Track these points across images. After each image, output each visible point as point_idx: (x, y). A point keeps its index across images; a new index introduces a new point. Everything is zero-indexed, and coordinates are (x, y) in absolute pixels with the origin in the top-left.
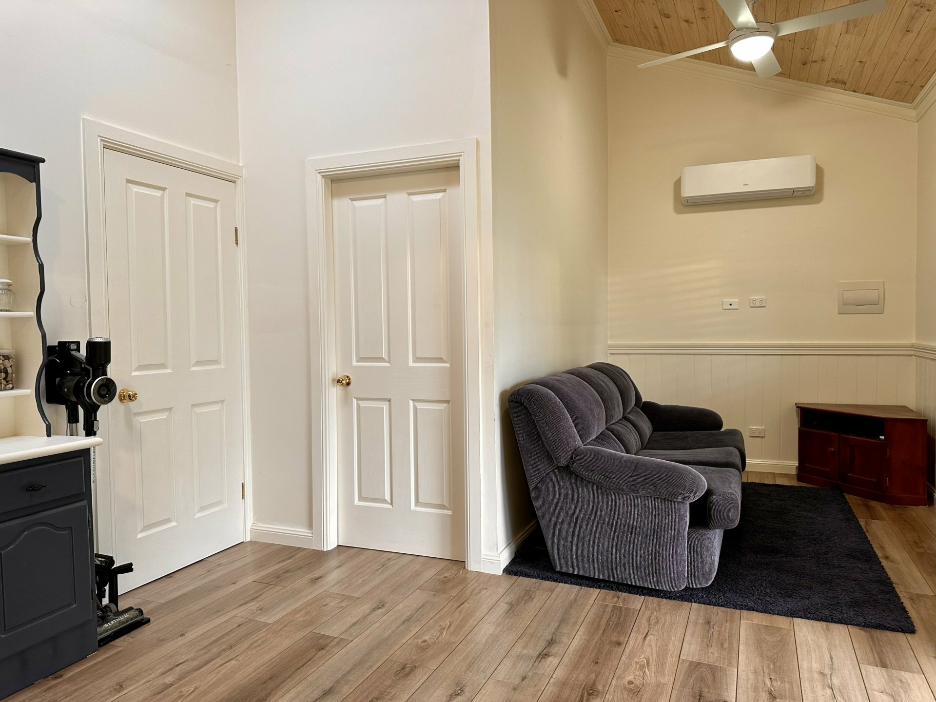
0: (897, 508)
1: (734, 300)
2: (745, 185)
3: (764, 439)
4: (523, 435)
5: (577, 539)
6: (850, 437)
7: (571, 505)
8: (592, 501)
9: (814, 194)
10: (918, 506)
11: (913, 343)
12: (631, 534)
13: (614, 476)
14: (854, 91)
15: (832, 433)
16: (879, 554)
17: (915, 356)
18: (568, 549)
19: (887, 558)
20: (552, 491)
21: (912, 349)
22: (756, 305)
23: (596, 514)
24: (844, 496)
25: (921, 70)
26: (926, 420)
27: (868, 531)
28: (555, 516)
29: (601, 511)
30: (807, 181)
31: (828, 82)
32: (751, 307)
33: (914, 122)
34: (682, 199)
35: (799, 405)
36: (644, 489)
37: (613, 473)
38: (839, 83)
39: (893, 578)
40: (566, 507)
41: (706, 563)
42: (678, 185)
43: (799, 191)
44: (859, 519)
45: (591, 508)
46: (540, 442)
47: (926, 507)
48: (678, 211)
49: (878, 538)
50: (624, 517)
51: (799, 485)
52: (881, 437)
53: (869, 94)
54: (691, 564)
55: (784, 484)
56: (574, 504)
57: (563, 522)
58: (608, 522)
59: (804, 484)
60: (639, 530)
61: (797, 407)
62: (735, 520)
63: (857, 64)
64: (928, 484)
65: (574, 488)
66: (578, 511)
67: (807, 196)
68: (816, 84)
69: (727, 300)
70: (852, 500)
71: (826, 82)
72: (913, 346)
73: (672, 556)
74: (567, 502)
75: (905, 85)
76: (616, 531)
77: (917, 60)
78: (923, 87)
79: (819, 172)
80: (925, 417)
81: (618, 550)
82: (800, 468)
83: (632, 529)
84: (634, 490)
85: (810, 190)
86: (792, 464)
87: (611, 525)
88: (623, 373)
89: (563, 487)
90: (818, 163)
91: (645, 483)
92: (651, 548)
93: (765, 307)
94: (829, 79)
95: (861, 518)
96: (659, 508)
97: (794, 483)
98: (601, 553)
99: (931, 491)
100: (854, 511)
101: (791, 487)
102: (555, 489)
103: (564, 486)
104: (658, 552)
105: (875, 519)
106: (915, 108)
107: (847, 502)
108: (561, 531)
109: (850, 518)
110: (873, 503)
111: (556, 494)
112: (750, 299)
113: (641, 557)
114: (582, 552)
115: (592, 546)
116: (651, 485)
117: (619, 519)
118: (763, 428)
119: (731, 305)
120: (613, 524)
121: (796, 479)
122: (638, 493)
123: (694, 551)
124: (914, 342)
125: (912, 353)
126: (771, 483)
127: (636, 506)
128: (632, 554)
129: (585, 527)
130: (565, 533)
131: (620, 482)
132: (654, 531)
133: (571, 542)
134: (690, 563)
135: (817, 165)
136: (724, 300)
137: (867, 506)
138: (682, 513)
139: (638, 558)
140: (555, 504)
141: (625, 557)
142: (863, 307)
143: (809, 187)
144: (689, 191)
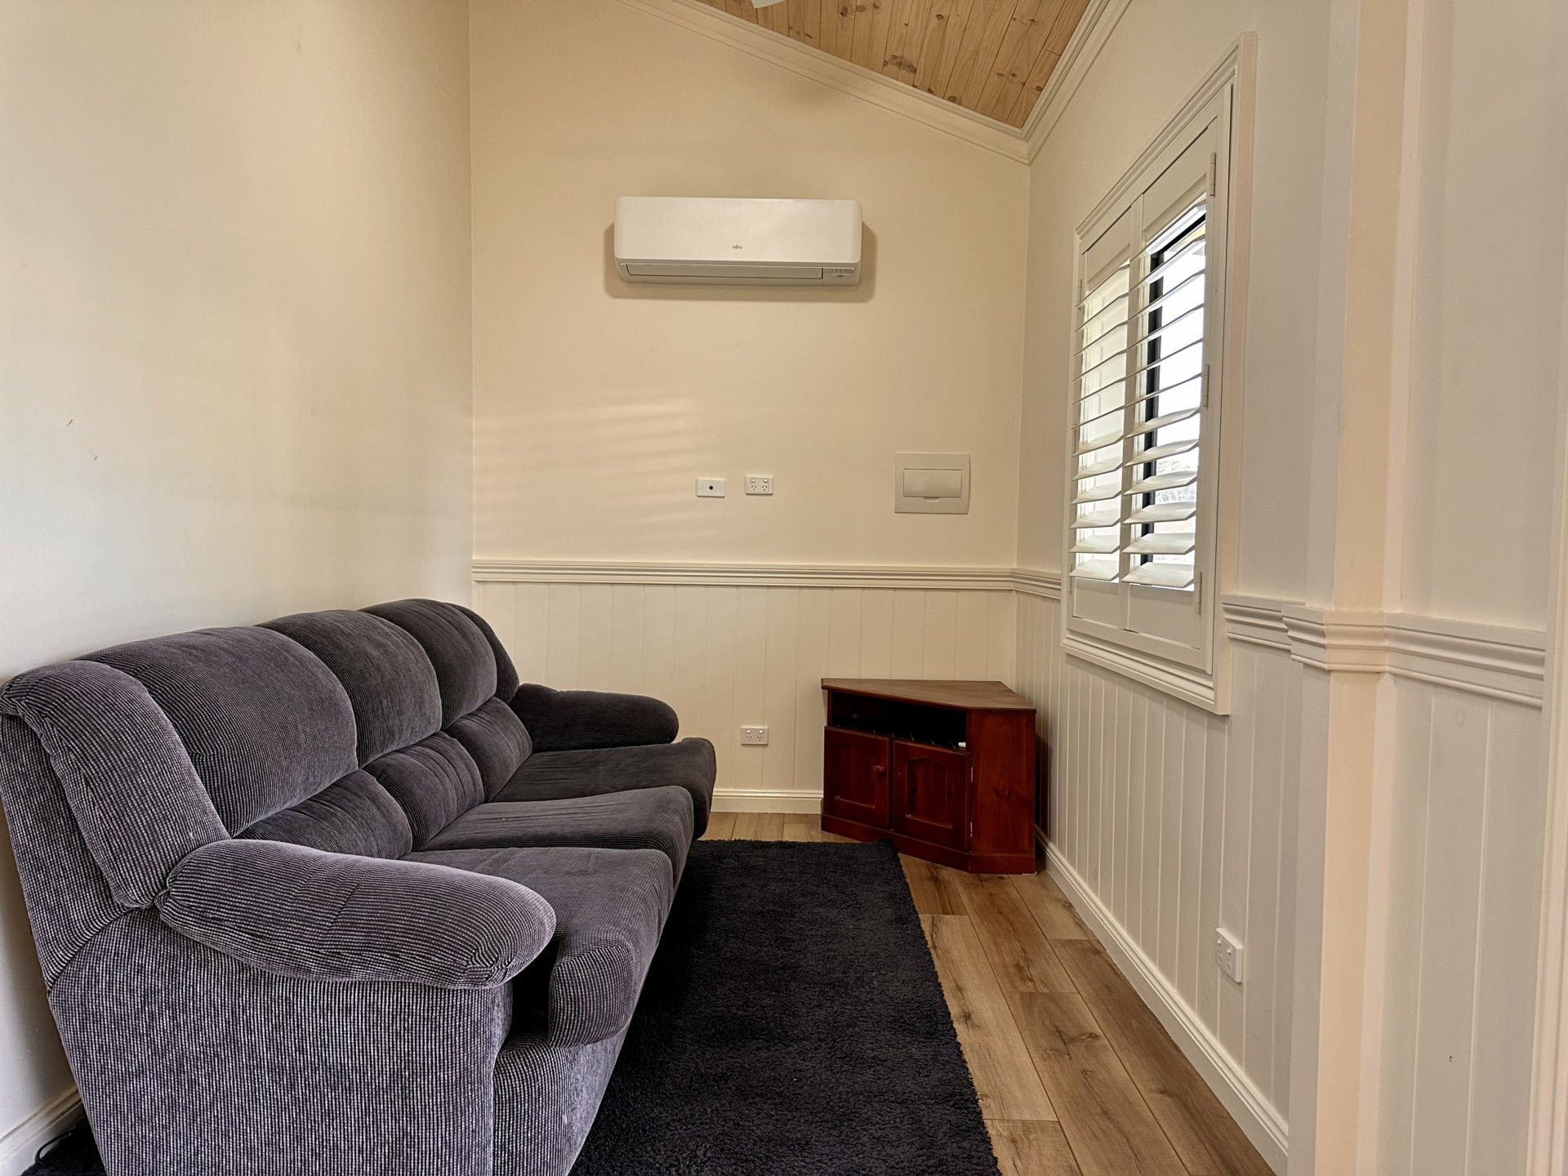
0: (986, 880)
1: (718, 479)
2: (736, 247)
3: (766, 750)
4: (24, 818)
5: (182, 1117)
6: (909, 744)
7: (165, 1022)
8: (223, 1005)
9: (860, 281)
10: (1021, 873)
11: (1012, 569)
12: (334, 1089)
13: (281, 932)
14: (930, 91)
15: (880, 738)
16: (954, 1010)
17: (1016, 591)
18: (156, 1148)
19: (967, 1017)
20: (110, 984)
21: (1012, 579)
22: (756, 491)
23: (236, 1042)
24: (898, 860)
25: (1039, 48)
26: (1034, 712)
27: (935, 947)
28: (116, 1058)
29: (250, 1031)
30: (846, 253)
31: (886, 63)
32: (748, 494)
33: (1025, 164)
34: (617, 265)
35: (825, 684)
36: (364, 965)
37: (277, 922)
38: (902, 66)
39: (980, 1083)
40: (150, 1027)
41: (545, 1139)
42: (610, 235)
43: (832, 271)
44: (921, 916)
45: (222, 1024)
46: (74, 839)
47: (1033, 876)
48: (612, 292)
49: (952, 962)
50: (313, 1045)
51: (825, 840)
52: (961, 744)
53: (953, 99)
54: (503, 1147)
55: (797, 840)
56: (174, 1018)
57: (140, 1073)
58: (271, 1062)
59: (831, 838)
60: (355, 1077)
61: (824, 688)
62: (619, 1016)
63: (935, 20)
64: (1035, 825)
65: (173, 972)
66: (184, 1035)
67: (848, 285)
68: (866, 67)
69: (706, 479)
70: (912, 867)
71: (882, 64)
72: (1014, 575)
73: (446, 1144)
74: (152, 1015)
75: (1011, 81)
76: (293, 1086)
77: (1033, 20)
78: (1040, 89)
79: (868, 240)
80: (1030, 702)
81: (299, 1139)
82: (828, 803)
83: (338, 1077)
84: (338, 969)
85: (851, 272)
86: (812, 795)
87: (276, 1070)
88: (471, 623)
89: (141, 969)
90: (865, 221)
91: (367, 946)
92: (388, 1127)
93: (771, 495)
94: (888, 58)
95: (925, 912)
96: (411, 1014)
97: (818, 836)
98: (250, 1155)
99: (1042, 843)
100: (913, 895)
101: (808, 845)
102: (119, 977)
103: (142, 967)
104: (405, 1134)
105: (948, 914)
106: (1027, 139)
107: (902, 876)
108: (136, 1100)
109: (906, 918)
110: (948, 874)
111: (121, 990)
112: (745, 478)
113: (361, 1151)
114: (196, 1154)
115: (226, 1135)
116: (382, 951)
117: (301, 1050)
118: (766, 727)
119: (711, 488)
120: (283, 1068)
121: (820, 828)
122: (348, 973)
123: (512, 1112)
124: (1015, 566)
125: (1012, 586)
126: (773, 839)
127: (348, 1010)
128: (336, 1146)
129: (203, 1081)
130: (146, 1105)
131: (298, 948)
132: (396, 1076)
133: (165, 1127)
134: (500, 1147)
135: (863, 224)
136: (700, 479)
137: (935, 879)
138: (476, 1017)
139: (354, 1155)
140: (117, 1021)
141: (318, 1156)
142: (936, 501)
143: (850, 265)
144: (629, 249)
